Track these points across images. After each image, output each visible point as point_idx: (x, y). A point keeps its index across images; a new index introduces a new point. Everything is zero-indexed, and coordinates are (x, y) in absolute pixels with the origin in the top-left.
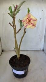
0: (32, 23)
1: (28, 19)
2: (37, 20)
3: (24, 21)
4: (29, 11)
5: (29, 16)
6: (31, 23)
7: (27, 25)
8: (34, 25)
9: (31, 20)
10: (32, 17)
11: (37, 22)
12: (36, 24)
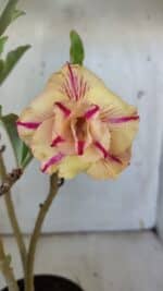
0: (97, 145)
1: (67, 112)
2: (135, 118)
3: (33, 126)
4: (77, 52)
5: (76, 88)
6: (89, 140)
7: (61, 156)
8: (113, 157)
9: (90, 114)
10: (95, 96)
11: (135, 130)
12: (128, 151)
